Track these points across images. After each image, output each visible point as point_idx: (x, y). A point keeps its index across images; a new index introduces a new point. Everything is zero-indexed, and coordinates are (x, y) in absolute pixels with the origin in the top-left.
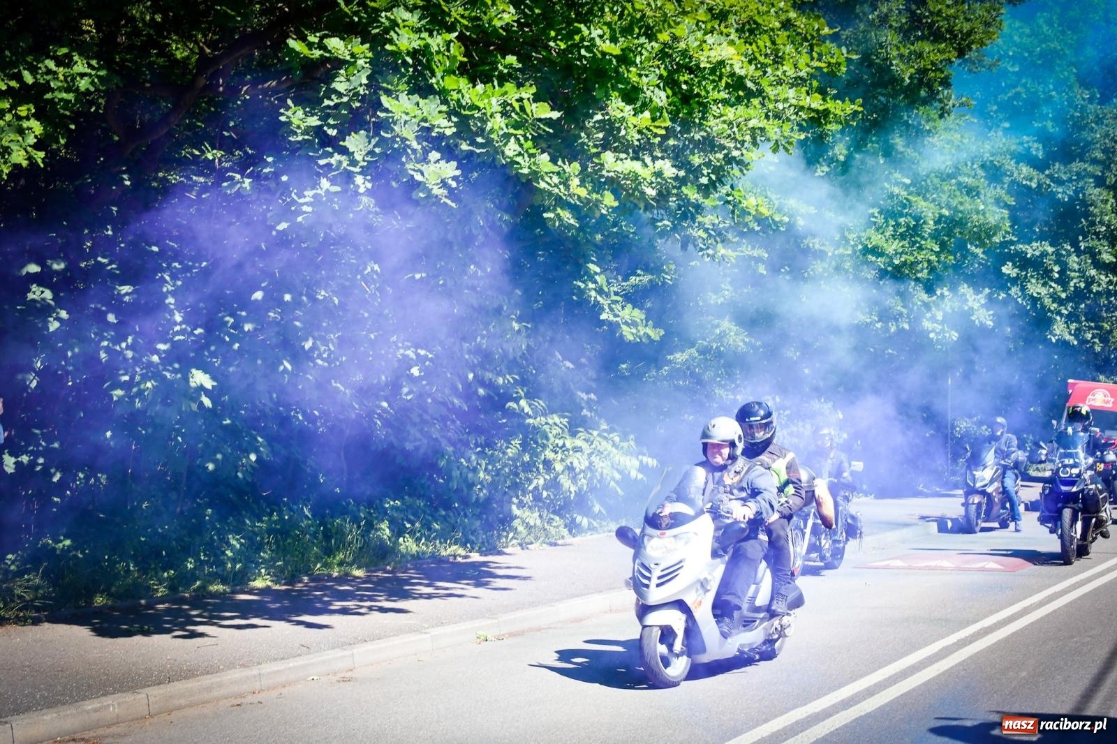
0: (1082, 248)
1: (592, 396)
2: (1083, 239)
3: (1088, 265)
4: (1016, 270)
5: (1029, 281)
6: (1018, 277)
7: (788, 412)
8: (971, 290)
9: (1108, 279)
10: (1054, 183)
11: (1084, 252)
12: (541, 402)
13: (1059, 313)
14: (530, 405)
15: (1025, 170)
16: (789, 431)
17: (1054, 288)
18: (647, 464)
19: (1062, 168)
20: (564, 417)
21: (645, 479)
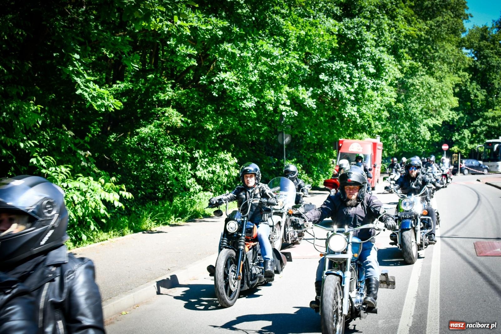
0: (359, 66)
1: (89, 153)
2: (360, 60)
3: (363, 74)
4: (327, 77)
5: (334, 83)
6: (327, 82)
8: (304, 88)
9: (372, 82)
10: (346, 29)
11: (361, 68)
12: (51, 158)
13: (350, 100)
14: (44, 160)
16: (207, 170)
17: (347, 87)
18: (125, 196)
19: (349, 21)
20: (67, 167)
21: (123, 207)
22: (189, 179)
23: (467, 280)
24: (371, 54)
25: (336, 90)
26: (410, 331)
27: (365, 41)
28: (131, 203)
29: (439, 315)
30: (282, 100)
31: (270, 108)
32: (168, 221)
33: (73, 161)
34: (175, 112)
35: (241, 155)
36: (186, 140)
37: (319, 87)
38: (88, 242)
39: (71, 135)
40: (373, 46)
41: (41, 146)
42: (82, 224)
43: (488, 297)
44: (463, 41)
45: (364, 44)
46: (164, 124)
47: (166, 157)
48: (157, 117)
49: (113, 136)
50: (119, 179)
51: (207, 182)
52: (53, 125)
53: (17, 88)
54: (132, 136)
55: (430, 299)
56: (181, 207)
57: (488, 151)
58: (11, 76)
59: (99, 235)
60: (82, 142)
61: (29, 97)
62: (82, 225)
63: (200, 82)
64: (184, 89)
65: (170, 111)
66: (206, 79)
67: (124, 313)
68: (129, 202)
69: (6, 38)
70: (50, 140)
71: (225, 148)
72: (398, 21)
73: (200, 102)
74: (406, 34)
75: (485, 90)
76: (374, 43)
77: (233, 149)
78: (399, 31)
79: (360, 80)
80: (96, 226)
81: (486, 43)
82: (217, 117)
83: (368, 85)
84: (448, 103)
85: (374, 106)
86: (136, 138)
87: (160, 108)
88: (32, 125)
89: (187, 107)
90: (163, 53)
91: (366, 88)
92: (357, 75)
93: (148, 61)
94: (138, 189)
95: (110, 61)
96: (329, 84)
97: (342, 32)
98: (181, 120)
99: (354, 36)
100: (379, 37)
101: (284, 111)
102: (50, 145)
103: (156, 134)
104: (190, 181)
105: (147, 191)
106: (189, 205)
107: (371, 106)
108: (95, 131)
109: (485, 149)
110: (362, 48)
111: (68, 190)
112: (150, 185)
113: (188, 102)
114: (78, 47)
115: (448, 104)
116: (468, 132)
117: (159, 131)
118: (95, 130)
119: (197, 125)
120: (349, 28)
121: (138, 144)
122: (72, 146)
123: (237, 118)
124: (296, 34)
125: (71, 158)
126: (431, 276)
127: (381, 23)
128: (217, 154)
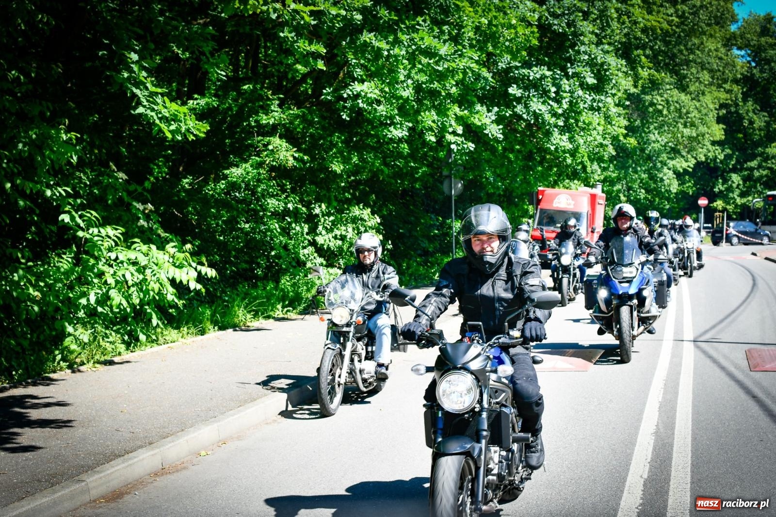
0: (570, 74)
1: (150, 206)
2: (572, 64)
3: (576, 86)
4: (521, 91)
5: (532, 100)
6: (521, 98)
7: (332, 218)
8: (485, 108)
9: (591, 98)
10: (551, 16)
11: (573, 77)
12: (94, 213)
13: (556, 126)
14: (81, 217)
15: (528, 3)
16: (334, 235)
17: (551, 106)
18: (206, 274)
19: (556, 3)
20: (116, 229)
21: (203, 290)
22: (304, 248)
23: (735, 408)
24: (590, 55)
25: (535, 111)
26: (645, 485)
27: (581, 35)
28: (215, 284)
29: (690, 462)
30: (451, 125)
31: (431, 138)
32: (272, 313)
33: (126, 218)
34: (284, 144)
35: (387, 210)
36: (301, 187)
37: (508, 107)
38: (148, 344)
39: (122, 179)
40: (593, 43)
41: (76, 195)
42: (139, 315)
43: (767, 435)
44: (734, 36)
45: (578, 40)
46: (267, 162)
47: (269, 214)
48: (255, 151)
49: (187, 180)
50: (197, 246)
51: (333, 252)
52: (95, 162)
53: (41, 104)
54: (217, 180)
55: (676, 437)
56: (293, 291)
57: (769, 208)
58: (30, 87)
59: (165, 333)
60: (140, 189)
61: (59, 120)
62: (139, 318)
63: (323, 97)
64: (298, 109)
65: (276, 142)
66: (332, 92)
67: (203, 453)
68: (212, 282)
69: (23, 28)
70: (90, 186)
71: (362, 200)
72: (633, 6)
73: (323, 128)
74: (645, 25)
75: (766, 114)
76: (594, 39)
77: (373, 201)
78: (635, 21)
79: (571, 96)
80: (161, 319)
81: (770, 40)
82: (349, 153)
83: (584, 104)
84: (708, 133)
85: (592, 139)
86: (223, 184)
87: (260, 138)
88: (63, 164)
89: (304, 136)
90: (266, 52)
91: (582, 108)
92: (568, 88)
93: (242, 64)
94: (226, 263)
95: (184, 64)
96: (523, 101)
97: (545, 21)
98: (293, 156)
99: (562, 27)
100: (602, 29)
101: (454, 143)
102: (91, 193)
103: (253, 178)
104: (306, 251)
105: (240, 267)
106: (305, 288)
107: (588, 140)
108: (161, 173)
109: (764, 206)
110: (575, 47)
111: (118, 263)
112: (243, 256)
113: (304, 127)
114: (135, 43)
115: (707, 136)
116: (739, 178)
117: (259, 174)
118: (160, 170)
119: (319, 164)
120: (555, 16)
121: (225, 194)
122: (125, 194)
123: (380, 153)
124: (473, 22)
125: (123, 213)
126: (679, 402)
127: (606, 7)
128: (348, 209)
